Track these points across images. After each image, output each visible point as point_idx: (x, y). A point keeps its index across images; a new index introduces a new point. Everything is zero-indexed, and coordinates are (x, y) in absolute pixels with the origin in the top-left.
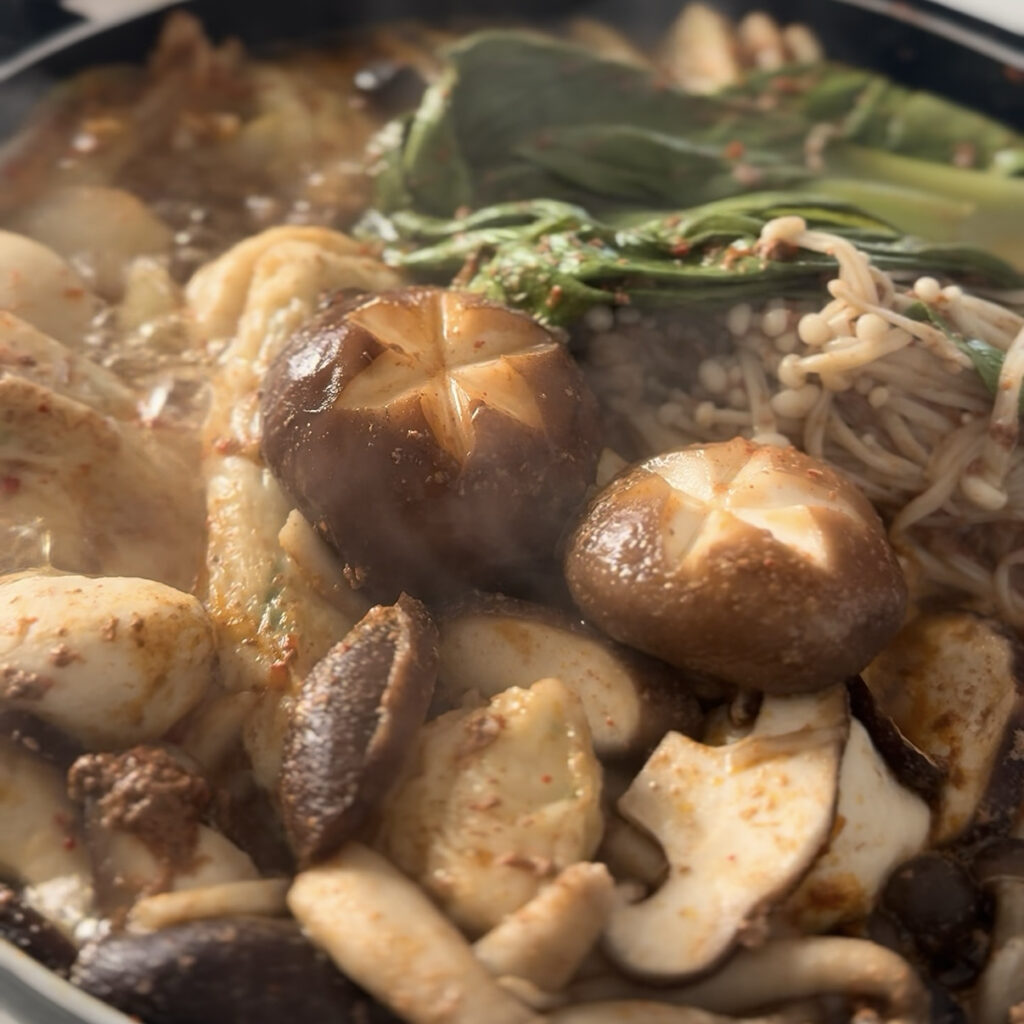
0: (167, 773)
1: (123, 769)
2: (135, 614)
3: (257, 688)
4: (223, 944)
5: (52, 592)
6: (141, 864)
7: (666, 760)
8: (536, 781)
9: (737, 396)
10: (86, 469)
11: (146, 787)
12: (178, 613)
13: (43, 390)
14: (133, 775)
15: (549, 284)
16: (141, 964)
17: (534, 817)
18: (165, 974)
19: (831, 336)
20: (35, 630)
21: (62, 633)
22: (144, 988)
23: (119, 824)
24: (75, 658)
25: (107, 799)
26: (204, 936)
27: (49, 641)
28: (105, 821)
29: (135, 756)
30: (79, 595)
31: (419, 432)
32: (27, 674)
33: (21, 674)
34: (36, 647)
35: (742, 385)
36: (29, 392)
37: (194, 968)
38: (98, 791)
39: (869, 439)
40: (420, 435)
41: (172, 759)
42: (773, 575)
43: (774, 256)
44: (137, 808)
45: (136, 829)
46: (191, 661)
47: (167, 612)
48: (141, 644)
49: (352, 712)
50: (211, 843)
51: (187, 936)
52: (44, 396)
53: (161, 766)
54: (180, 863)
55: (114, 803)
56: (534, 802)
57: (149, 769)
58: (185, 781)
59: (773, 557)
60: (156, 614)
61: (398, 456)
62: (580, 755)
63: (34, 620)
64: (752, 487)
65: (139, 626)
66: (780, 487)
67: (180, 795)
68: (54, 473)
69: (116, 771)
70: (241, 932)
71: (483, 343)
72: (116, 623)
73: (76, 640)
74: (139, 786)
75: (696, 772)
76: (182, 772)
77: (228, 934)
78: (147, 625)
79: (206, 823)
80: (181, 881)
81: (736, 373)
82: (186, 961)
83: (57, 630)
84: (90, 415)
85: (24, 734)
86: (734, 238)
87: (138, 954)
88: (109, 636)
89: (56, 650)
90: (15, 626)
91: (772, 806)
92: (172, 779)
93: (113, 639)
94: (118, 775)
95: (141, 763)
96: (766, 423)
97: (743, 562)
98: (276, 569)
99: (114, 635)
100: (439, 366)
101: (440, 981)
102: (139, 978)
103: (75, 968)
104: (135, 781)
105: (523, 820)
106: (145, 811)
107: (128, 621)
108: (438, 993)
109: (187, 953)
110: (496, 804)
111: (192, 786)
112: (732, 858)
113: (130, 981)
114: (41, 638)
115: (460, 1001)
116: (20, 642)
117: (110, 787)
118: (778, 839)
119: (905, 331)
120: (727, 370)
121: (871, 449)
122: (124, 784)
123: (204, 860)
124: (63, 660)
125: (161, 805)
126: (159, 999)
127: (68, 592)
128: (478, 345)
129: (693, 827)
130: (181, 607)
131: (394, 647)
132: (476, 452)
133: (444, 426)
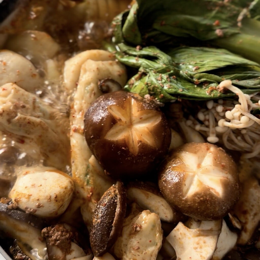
1: (54, 232)
2: (55, 193)
3: (84, 199)
7: (178, 230)
8: (148, 241)
9: (207, 123)
10: (40, 136)
11: (59, 238)
12: (65, 190)
14: (56, 234)
15: (160, 93)
17: (147, 251)
19: (233, 119)
20: (32, 198)
21: (38, 200)
24: (42, 206)
25: (51, 239)
27: (35, 201)
28: (51, 244)
30: (41, 187)
31: (125, 148)
32: (31, 209)
33: (29, 209)
34: (32, 203)
35: (208, 120)
36: (25, 119)
38: (49, 237)
39: (239, 138)
40: (125, 149)
41: (65, 230)
42: (209, 202)
43: (222, 92)
44: (57, 243)
45: (58, 246)
47: (62, 191)
48: (57, 201)
49: (106, 226)
50: (74, 246)
52: (29, 119)
53: (62, 232)
54: (67, 252)
55: (52, 241)
56: (147, 247)
57: (60, 233)
58: (68, 235)
59: (209, 197)
60: (60, 193)
61: (119, 153)
62: (158, 233)
63: (31, 195)
64: (207, 169)
65: (56, 197)
66: (214, 170)
67: (67, 239)
68: (32, 139)
71: (142, 118)
72: (50, 197)
73: (42, 201)
75: (185, 234)
76: (67, 232)
78: (58, 196)
79: (73, 241)
81: (207, 117)
85: (31, 222)
86: (212, 83)
88: (49, 201)
89: (37, 204)
90: (27, 196)
91: (201, 248)
92: (65, 235)
93: (50, 201)
94: (53, 234)
96: (213, 133)
97: (202, 199)
98: (88, 167)
99: (50, 200)
100: (130, 125)
104: (57, 236)
105: (144, 252)
107: (53, 196)
110: (139, 248)
112: (190, 258)
114: (33, 201)
116: (29, 201)
117: (51, 237)
118: (201, 256)
119: (253, 120)
120: (205, 116)
121: (239, 141)
124: (39, 206)
127: (39, 186)
128: (141, 118)
129: (183, 248)
131: (116, 204)
132: (138, 153)
133: (131, 144)
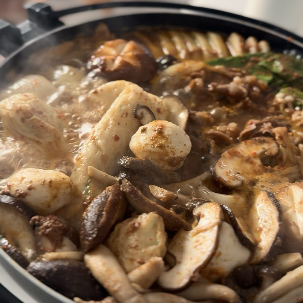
0: (57, 222)
1: (45, 220)
2: (50, 179)
4: (65, 266)
5: (31, 171)
6: (48, 245)
10: (50, 143)
11: (51, 225)
12: (62, 180)
13: (43, 121)
14: (48, 222)
16: (44, 269)
18: (50, 272)
20: (25, 180)
21: (31, 182)
22: (44, 275)
23: (44, 234)
24: (33, 188)
25: (41, 227)
26: (61, 264)
27: (27, 183)
28: (40, 233)
29: (49, 217)
30: (38, 173)
32: (21, 191)
33: (20, 191)
34: (24, 185)
36: (39, 121)
37: (57, 271)
38: (39, 225)
41: (59, 219)
44: (48, 230)
45: (47, 236)
46: (64, 193)
47: (59, 179)
48: (50, 186)
50: (67, 241)
51: (56, 263)
52: (43, 123)
53: (56, 221)
54: (57, 245)
55: (42, 229)
57: (52, 221)
58: (61, 225)
60: (56, 179)
62: (160, 233)
63: (25, 178)
65: (51, 182)
67: (60, 228)
69: (44, 221)
70: (70, 264)
72: (45, 180)
73: (35, 184)
74: (49, 225)
76: (61, 222)
77: (66, 264)
78: (53, 182)
79: (66, 236)
80: (58, 250)
82: (55, 269)
83: (29, 181)
84: (54, 129)
85: (19, 207)
87: (44, 266)
88: (42, 184)
89: (29, 185)
90: (20, 179)
91: (201, 244)
92: (58, 224)
93: (43, 185)
94: (44, 222)
95: (50, 219)
99: (44, 183)
101: (116, 282)
102: (43, 272)
103: (28, 268)
104: (48, 223)
106: (50, 231)
107: (48, 180)
108: (115, 285)
109: (55, 267)
110: (137, 246)
111: (63, 226)
113: (40, 273)
114: (26, 182)
115: (120, 288)
116: (21, 183)
117: (42, 225)
122: (46, 224)
123: (64, 245)
124: (30, 189)
125: (54, 230)
126: (47, 278)
127: (35, 172)
130: (63, 179)
